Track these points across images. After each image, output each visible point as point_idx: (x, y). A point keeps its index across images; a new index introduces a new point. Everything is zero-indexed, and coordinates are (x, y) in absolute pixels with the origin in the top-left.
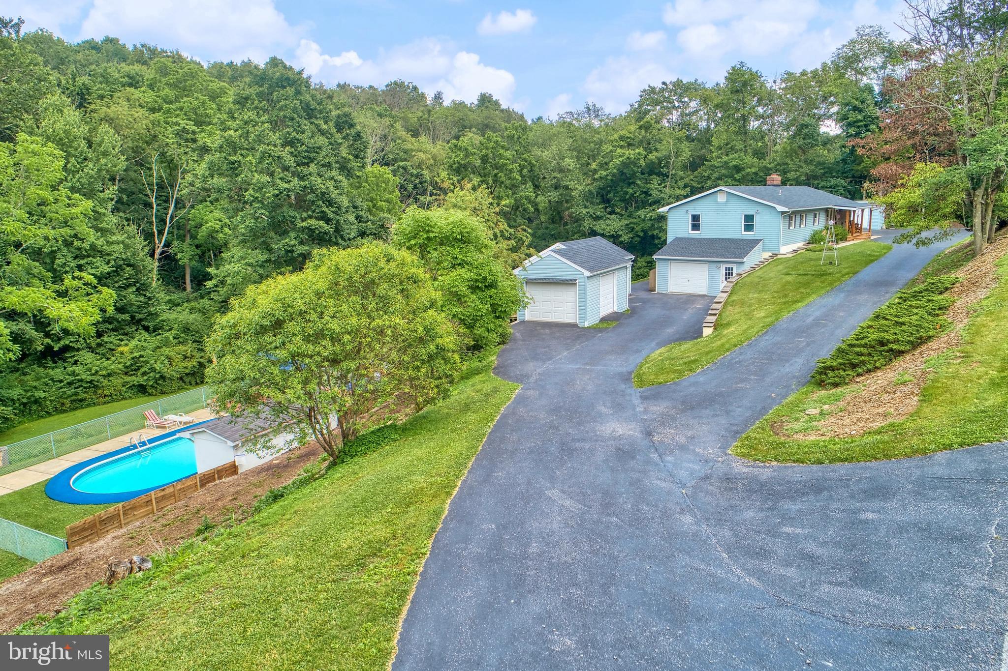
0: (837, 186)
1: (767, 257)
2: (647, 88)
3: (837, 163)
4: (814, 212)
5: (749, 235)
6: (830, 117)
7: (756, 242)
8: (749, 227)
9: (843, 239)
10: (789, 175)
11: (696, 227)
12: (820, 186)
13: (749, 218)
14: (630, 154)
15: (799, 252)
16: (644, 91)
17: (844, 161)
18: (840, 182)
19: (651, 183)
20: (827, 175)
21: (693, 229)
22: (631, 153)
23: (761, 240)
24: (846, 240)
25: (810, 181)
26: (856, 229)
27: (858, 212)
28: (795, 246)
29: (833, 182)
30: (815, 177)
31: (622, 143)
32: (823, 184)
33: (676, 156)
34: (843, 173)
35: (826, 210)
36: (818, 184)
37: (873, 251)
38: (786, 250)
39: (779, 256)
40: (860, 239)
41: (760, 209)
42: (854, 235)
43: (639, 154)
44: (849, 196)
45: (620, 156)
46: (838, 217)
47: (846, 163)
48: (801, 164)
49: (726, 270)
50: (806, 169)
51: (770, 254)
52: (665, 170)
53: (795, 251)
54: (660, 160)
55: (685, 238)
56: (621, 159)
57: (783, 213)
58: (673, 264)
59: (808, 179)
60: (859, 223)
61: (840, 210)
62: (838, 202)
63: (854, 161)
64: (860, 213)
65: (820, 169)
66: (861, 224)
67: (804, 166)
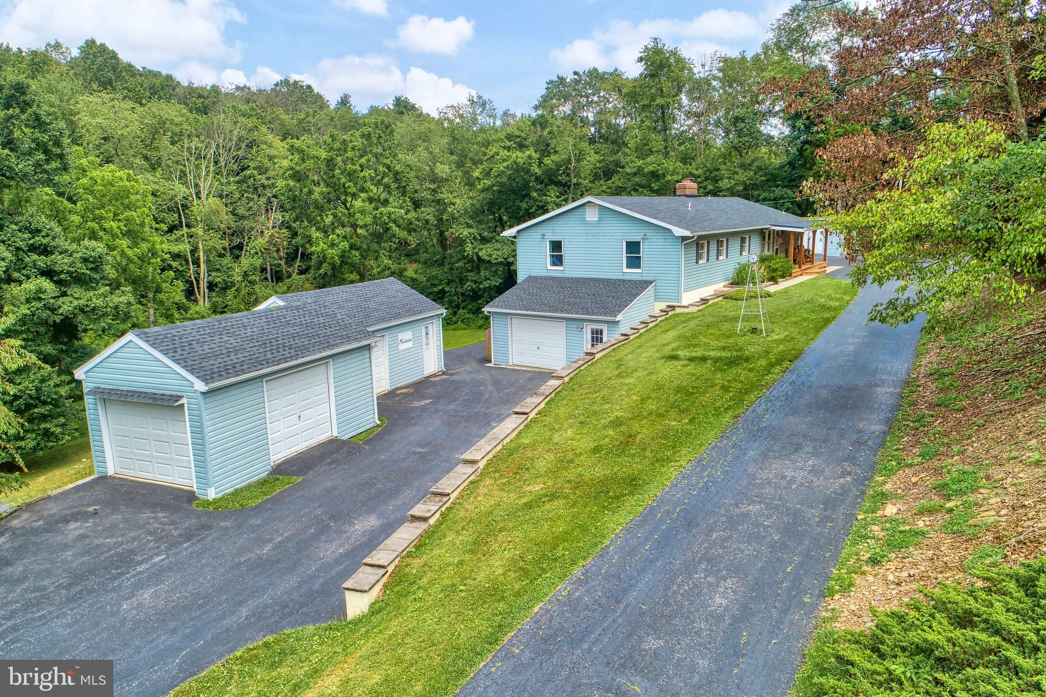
0: (782, 197)
1: (657, 312)
2: (555, 79)
3: (782, 167)
4: (742, 237)
5: (633, 274)
6: (775, 115)
7: (644, 285)
8: (634, 261)
9: (786, 274)
10: (720, 184)
11: (558, 260)
12: (761, 198)
13: (633, 247)
14: (517, 157)
15: (711, 302)
16: (551, 82)
17: (791, 164)
18: (786, 193)
19: (547, 196)
20: (770, 184)
21: (554, 264)
22: (520, 156)
23: (651, 282)
24: (790, 275)
25: (748, 192)
26: (803, 257)
27: (807, 235)
28: (707, 291)
29: (778, 192)
30: (755, 187)
31: (508, 143)
32: (764, 195)
33: (578, 161)
34: (790, 181)
35: (762, 233)
36: (759, 195)
37: (829, 297)
38: (690, 298)
39: (678, 310)
40: (811, 273)
41: (650, 233)
42: (803, 267)
43: (530, 157)
44: (798, 212)
45: (504, 160)
46: (780, 241)
47: (794, 168)
48: (737, 170)
49: (593, 333)
50: (743, 176)
51: (663, 305)
52: (563, 178)
53: (704, 301)
54: (558, 166)
55: (541, 278)
56: (505, 164)
57: (684, 239)
58: (515, 321)
59: (745, 189)
60: (811, 248)
61: (782, 231)
62: (782, 220)
63: (804, 165)
64: (811, 235)
65: (761, 176)
66: (813, 251)
67: (740, 171)
